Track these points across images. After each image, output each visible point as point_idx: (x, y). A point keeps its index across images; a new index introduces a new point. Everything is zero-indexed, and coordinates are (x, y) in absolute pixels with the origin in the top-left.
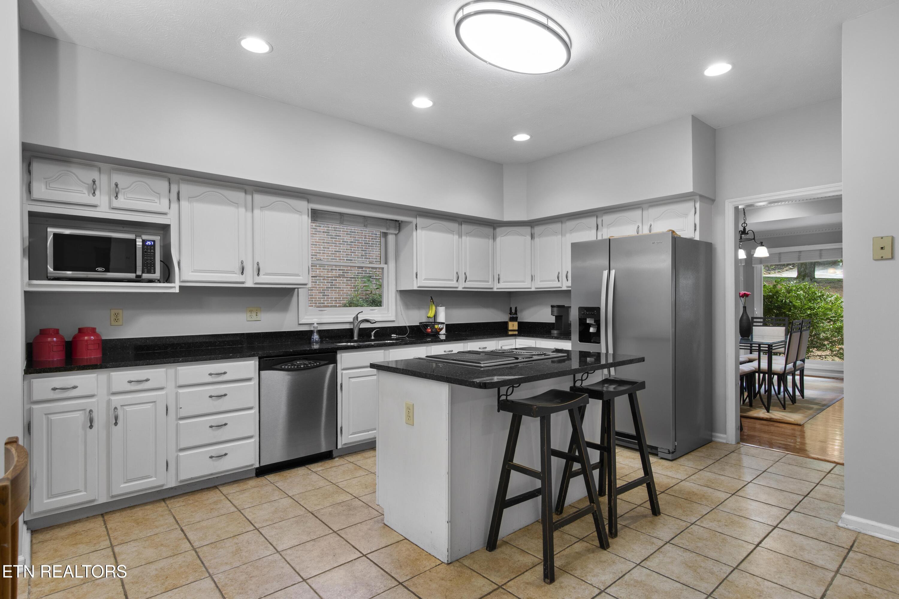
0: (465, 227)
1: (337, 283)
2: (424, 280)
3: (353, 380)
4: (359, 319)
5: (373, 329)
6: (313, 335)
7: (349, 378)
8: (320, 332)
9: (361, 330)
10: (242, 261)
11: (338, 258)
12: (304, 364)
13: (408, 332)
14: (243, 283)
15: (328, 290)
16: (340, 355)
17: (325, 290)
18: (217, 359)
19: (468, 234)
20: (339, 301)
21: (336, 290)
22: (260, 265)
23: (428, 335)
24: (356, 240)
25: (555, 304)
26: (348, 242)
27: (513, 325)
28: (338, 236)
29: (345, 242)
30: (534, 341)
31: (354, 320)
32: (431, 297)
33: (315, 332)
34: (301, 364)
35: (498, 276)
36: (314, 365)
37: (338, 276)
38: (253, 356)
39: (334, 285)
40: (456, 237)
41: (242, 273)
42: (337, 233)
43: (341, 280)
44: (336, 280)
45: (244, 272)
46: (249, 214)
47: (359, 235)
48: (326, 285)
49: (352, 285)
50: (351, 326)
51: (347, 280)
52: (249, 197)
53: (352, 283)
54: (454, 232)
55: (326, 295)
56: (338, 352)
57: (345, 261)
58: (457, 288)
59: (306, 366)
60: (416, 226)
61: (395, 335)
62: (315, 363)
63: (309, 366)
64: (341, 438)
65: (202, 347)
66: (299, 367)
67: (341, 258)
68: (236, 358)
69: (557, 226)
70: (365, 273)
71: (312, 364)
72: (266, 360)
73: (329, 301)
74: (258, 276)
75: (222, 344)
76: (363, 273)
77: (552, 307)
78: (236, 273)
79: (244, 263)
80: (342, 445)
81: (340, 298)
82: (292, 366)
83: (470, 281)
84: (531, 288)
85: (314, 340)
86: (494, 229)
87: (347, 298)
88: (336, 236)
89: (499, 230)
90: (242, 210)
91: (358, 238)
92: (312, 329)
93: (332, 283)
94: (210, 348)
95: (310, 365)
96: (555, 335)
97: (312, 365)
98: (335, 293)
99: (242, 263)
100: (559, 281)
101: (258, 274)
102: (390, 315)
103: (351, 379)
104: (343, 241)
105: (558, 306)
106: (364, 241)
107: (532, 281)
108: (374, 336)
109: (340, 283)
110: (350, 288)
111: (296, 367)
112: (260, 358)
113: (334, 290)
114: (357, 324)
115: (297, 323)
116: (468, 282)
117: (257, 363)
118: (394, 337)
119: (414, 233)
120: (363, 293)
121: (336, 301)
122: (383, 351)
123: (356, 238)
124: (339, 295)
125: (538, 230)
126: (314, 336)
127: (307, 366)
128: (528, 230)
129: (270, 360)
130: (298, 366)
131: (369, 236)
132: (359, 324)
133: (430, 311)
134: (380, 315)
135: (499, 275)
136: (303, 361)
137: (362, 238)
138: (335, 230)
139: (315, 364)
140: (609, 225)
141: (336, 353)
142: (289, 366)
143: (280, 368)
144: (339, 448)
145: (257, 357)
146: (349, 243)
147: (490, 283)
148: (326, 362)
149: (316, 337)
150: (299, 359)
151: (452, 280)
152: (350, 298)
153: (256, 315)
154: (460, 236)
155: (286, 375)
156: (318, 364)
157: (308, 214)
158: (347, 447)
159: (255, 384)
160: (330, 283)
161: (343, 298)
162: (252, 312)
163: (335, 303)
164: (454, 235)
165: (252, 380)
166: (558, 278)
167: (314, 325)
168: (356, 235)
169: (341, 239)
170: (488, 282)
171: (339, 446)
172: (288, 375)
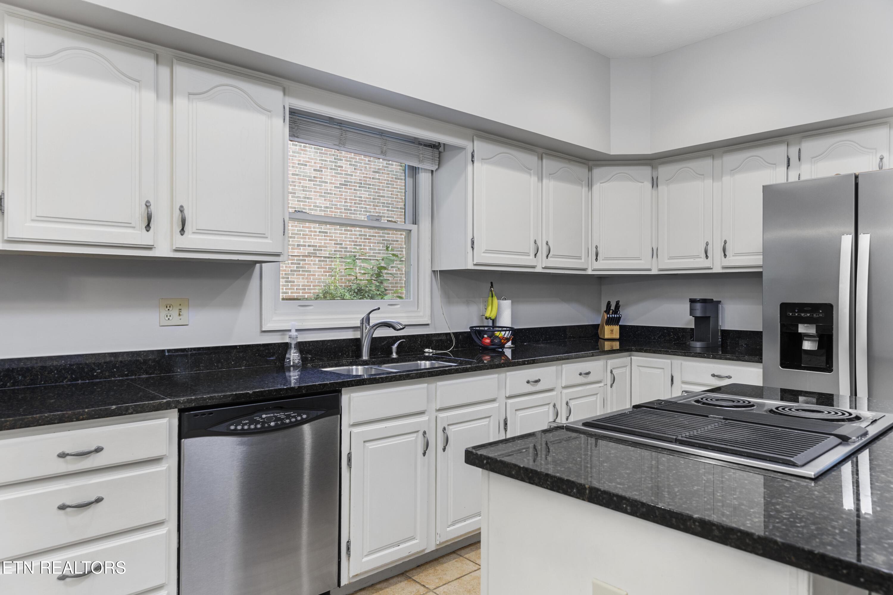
0: (549, 164)
1: (306, 264)
2: (484, 252)
3: (371, 446)
4: (372, 322)
5: (395, 339)
6: (288, 351)
7: (364, 442)
8: (302, 347)
9: (376, 342)
10: (147, 202)
11: (307, 229)
12: (277, 419)
13: (453, 344)
14: (149, 248)
15: (294, 275)
16: (349, 396)
17: (288, 274)
18: (78, 420)
19: (551, 175)
20: (308, 289)
21: (304, 275)
22: (186, 212)
23: (485, 349)
24: (333, 205)
25: (698, 297)
26: (321, 207)
27: (612, 331)
28: (308, 198)
29: (318, 207)
30: (669, 361)
31: (362, 323)
32: (492, 283)
33: (293, 346)
34: (270, 419)
35: (595, 249)
36: (297, 420)
37: (307, 254)
38: (168, 406)
39: (302, 267)
40: (534, 179)
41: (148, 227)
42: (306, 195)
43: (312, 261)
44: (305, 260)
45: (152, 225)
46: (164, 106)
47: (337, 198)
48: (290, 267)
49: (326, 268)
50: (357, 335)
51: (319, 261)
52: (164, 71)
53: (327, 265)
54: (531, 170)
55: (290, 282)
56: (344, 390)
57: (318, 233)
58: (534, 267)
59: (279, 422)
60: (473, 156)
61: (431, 351)
62: (298, 416)
63: (286, 424)
64: (347, 564)
65: (62, 382)
66: (266, 425)
67: (312, 229)
68: (125, 414)
69: (705, 164)
70: (345, 251)
71: (294, 417)
72: (196, 415)
73: (294, 289)
74: (182, 235)
75: (107, 374)
76: (341, 251)
77: (692, 301)
78: (134, 227)
79: (152, 208)
80: (349, 579)
81: (310, 286)
82: (250, 424)
83: (555, 256)
84: (650, 270)
85: (290, 361)
86: (590, 169)
87: (319, 286)
88: (305, 198)
89: (597, 172)
90: (149, 96)
91: (335, 201)
92: (287, 340)
93: (299, 264)
94: (80, 382)
95: (288, 421)
96: (698, 351)
97: (293, 420)
98: (303, 278)
99: (147, 206)
100: (707, 257)
101: (182, 232)
102: (421, 314)
103: (367, 444)
104: (314, 206)
105: (704, 301)
106: (344, 206)
107: (652, 257)
108: (397, 353)
109: (310, 264)
110: (324, 272)
111: (259, 426)
112: (181, 411)
113: (302, 275)
114: (369, 331)
115: (258, 330)
116: (551, 257)
117: (175, 422)
118: (429, 353)
119: (470, 167)
120: (342, 279)
121: (305, 289)
122: (425, 385)
123: (332, 202)
124: (308, 282)
125: (664, 171)
126: (290, 355)
127: (283, 423)
128: (646, 171)
129: (203, 414)
130: (263, 423)
131: (350, 199)
132: (372, 330)
133: (489, 308)
134: (404, 315)
135: (596, 247)
136: (273, 413)
137: (341, 202)
138: (303, 191)
139: (299, 418)
140: (815, 158)
141: (340, 391)
142: (246, 424)
143: (225, 430)
144: (343, 584)
145: (176, 410)
146: (323, 209)
147: (583, 260)
148: (320, 413)
149: (294, 356)
150: (266, 410)
151: (528, 254)
152: (325, 286)
153: (180, 315)
154: (541, 179)
155: (238, 444)
156: (304, 416)
157: (284, 117)
158: (360, 580)
159: (169, 468)
160: (295, 264)
161: (314, 286)
162: (171, 309)
163: (303, 293)
164: (530, 175)
165: (164, 461)
166: (706, 252)
167: (290, 333)
168: (333, 198)
169: (312, 203)
170: (580, 258)
171: (344, 581)
172: (242, 444)
